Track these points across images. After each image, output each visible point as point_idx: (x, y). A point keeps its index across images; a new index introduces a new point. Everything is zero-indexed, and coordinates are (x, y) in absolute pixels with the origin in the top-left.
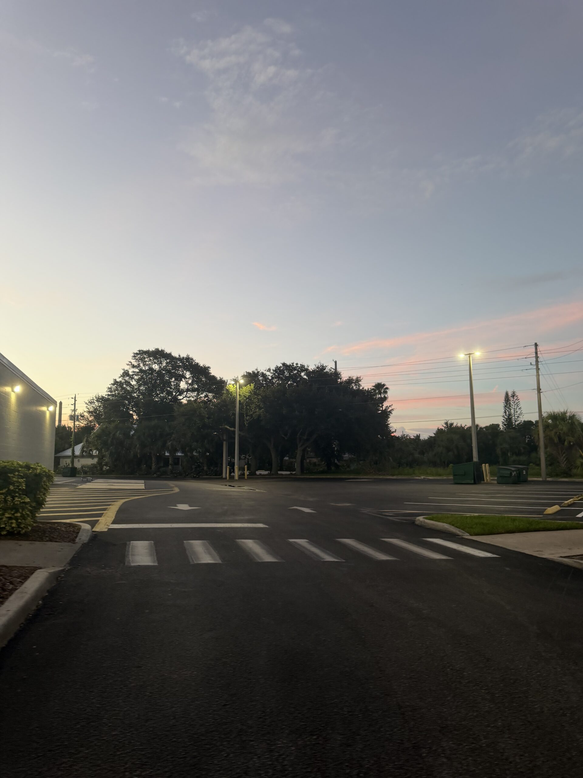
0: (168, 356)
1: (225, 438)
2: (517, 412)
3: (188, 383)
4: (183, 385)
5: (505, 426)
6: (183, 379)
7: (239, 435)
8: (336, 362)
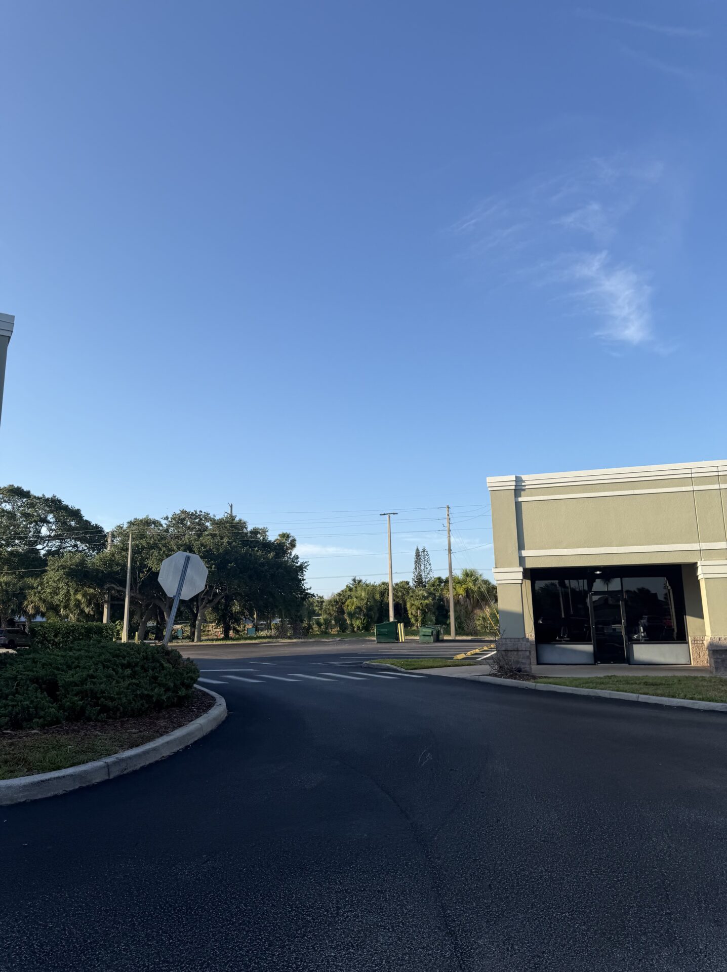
0: (26, 495)
1: (106, 599)
2: (427, 568)
3: (51, 529)
4: (44, 531)
5: (415, 584)
6: (45, 524)
7: (129, 595)
8: (231, 506)
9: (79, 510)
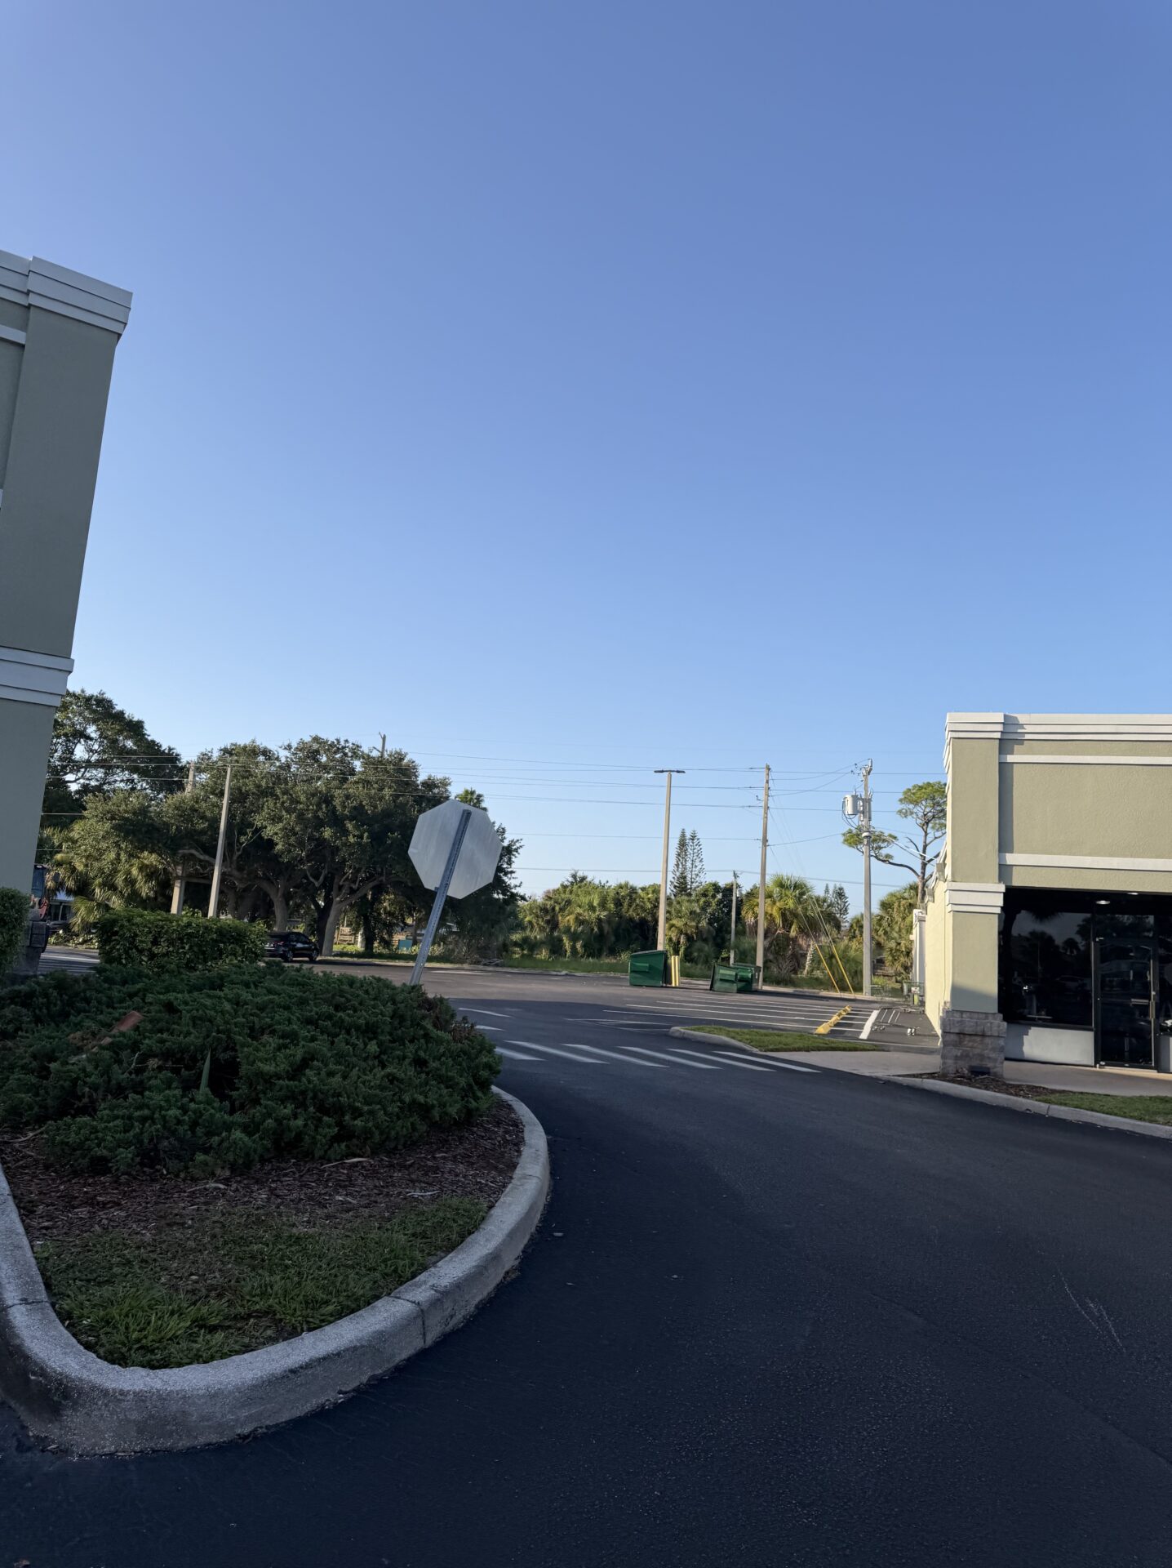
1: (180, 872)
2: (696, 867)
3: (91, 751)
4: (80, 752)
5: (672, 890)
6: (82, 741)
7: (220, 871)
8: (384, 739)
9: (140, 722)
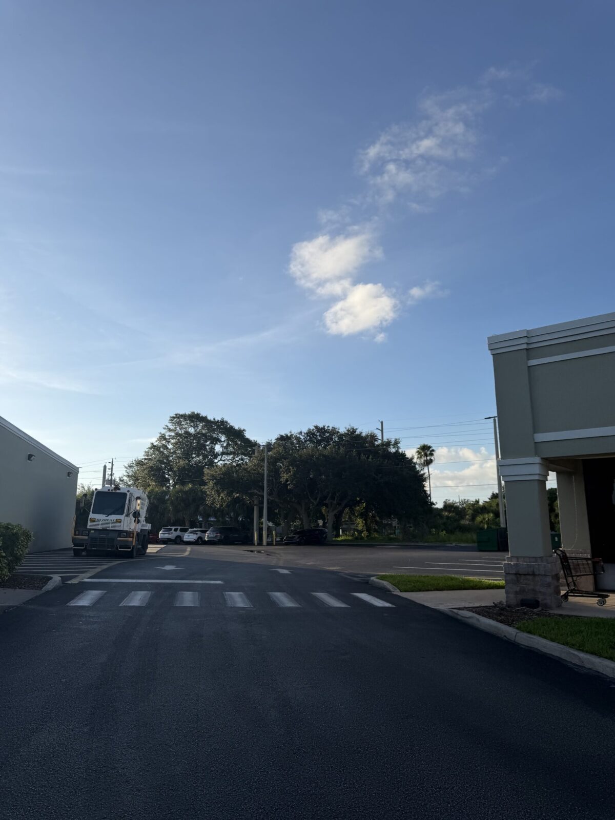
0: (204, 419)
1: (255, 502)
3: (223, 446)
6: (218, 442)
8: (382, 423)
9: (244, 430)
